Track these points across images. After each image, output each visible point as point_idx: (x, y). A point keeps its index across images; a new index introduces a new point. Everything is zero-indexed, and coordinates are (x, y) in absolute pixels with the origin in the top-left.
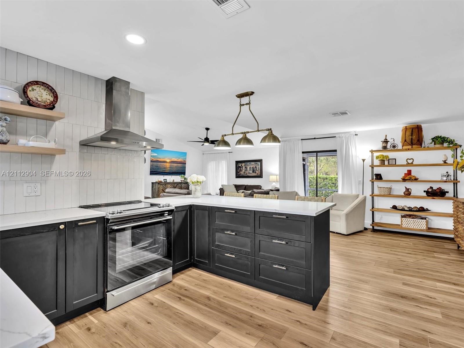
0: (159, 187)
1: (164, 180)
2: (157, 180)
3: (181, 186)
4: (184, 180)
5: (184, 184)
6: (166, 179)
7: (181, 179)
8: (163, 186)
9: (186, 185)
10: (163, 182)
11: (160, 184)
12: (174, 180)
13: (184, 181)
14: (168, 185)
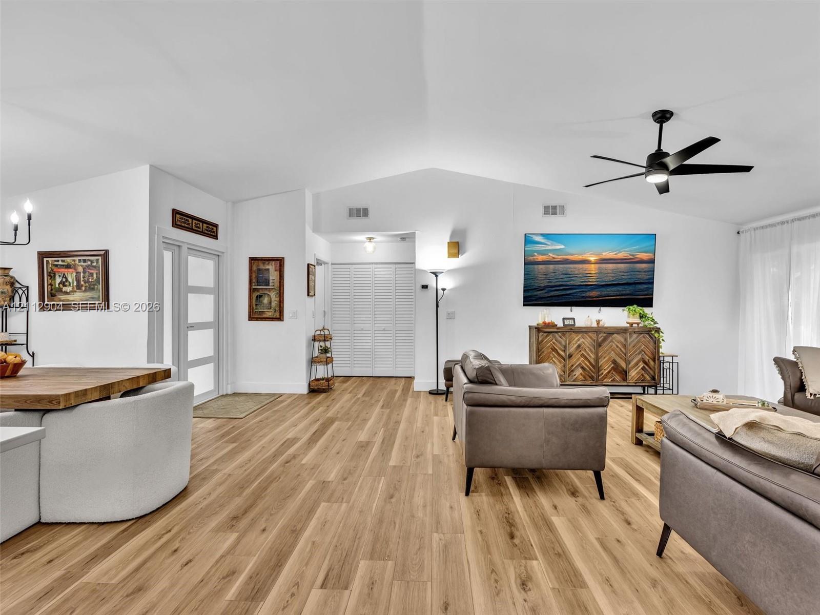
0: (542, 341)
1: (564, 319)
2: (540, 321)
3: (623, 340)
4: (638, 320)
5: (635, 336)
6: (574, 319)
7: (629, 317)
8: (554, 337)
9: (644, 337)
10: (560, 324)
11: (545, 332)
12: (598, 322)
13: (638, 324)
14: (574, 335)
